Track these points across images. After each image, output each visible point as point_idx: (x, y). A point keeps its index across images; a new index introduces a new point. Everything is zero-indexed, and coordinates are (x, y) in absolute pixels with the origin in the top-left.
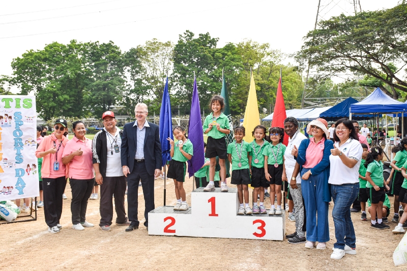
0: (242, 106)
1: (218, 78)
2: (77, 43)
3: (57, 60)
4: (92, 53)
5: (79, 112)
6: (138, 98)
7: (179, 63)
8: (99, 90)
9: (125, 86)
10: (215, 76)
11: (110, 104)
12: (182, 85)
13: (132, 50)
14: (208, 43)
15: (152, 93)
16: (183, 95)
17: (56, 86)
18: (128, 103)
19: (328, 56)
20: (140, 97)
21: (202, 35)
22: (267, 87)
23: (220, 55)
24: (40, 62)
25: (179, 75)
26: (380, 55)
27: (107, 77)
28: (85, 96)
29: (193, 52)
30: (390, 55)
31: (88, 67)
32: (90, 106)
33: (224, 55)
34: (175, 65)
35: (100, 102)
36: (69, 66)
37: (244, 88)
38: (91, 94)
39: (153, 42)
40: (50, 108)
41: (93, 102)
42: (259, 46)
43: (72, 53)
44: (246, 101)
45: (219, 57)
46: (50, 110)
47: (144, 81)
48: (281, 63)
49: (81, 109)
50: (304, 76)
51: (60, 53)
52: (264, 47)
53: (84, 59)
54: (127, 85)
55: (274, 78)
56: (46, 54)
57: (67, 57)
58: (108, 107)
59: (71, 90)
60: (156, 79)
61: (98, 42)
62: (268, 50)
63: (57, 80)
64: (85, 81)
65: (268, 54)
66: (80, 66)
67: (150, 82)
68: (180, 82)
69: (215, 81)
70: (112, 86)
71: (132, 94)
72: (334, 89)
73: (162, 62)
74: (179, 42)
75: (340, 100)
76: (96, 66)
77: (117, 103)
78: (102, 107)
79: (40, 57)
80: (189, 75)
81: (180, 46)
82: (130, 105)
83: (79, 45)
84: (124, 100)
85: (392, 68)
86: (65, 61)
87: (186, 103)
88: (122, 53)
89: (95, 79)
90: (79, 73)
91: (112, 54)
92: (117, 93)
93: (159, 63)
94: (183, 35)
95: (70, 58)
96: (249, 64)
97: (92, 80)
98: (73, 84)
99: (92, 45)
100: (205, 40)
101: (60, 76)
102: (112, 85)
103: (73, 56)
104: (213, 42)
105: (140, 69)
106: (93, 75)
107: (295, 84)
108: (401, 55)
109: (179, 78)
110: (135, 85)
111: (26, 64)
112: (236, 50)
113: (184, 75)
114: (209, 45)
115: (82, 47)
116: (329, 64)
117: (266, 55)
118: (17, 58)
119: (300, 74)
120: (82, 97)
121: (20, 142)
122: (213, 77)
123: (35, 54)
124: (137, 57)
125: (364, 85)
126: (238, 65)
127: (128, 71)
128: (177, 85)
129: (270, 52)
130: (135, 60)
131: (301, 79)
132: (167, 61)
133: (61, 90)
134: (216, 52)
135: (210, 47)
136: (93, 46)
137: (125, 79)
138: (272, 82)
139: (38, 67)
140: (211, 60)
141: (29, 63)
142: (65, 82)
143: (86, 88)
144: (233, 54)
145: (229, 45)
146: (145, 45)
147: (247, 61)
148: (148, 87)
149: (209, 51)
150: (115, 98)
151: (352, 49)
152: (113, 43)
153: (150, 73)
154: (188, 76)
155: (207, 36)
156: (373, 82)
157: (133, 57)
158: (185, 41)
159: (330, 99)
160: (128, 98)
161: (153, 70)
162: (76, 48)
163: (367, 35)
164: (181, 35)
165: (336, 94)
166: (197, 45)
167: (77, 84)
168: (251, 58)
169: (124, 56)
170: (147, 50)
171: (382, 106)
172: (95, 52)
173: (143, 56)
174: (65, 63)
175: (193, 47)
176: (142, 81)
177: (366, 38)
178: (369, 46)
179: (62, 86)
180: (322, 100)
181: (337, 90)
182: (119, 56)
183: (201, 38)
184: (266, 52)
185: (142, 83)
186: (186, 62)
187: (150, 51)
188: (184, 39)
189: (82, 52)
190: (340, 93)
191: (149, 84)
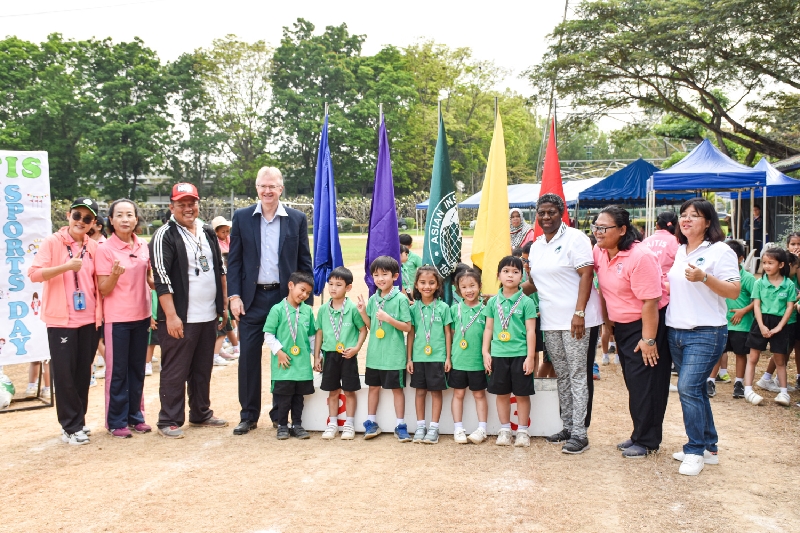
0: (416, 177)
1: (366, 119)
2: (63, 42)
3: (19, 75)
4: (98, 63)
5: (70, 189)
6: (197, 159)
7: (285, 86)
8: (113, 142)
9: (170, 133)
10: (361, 115)
11: (137, 173)
12: (292, 134)
13: (184, 58)
14: (344, 46)
15: (227, 149)
16: (292, 153)
17: (19, 133)
18: (175, 170)
19: (596, 75)
20: (203, 157)
21: (332, 29)
22: (466, 138)
23: (368, 70)
25: (284, 113)
26: (698, 74)
27: (131, 116)
28: (82, 154)
29: (312, 67)
30: (717, 75)
31: (88, 94)
32: (94, 177)
34: (276, 92)
35: (117, 168)
36: (47, 91)
37: (419, 140)
38: (98, 151)
39: (228, 41)
41: (101, 169)
42: (449, 54)
43: (53, 62)
45: (366, 76)
47: (209, 124)
48: (494, 88)
49: (74, 182)
50: (540, 117)
51: (25, 60)
52: (462, 54)
53: (79, 76)
54: (174, 133)
55: (480, 119)
57: (42, 70)
58: (133, 177)
59: (53, 142)
60: (236, 120)
61: (110, 39)
62: (468, 62)
63: (19, 120)
64: (81, 123)
65: (468, 70)
66: (70, 90)
67: (220, 127)
68: (287, 126)
69: (358, 125)
70: (142, 135)
71: (186, 152)
72: (599, 142)
73: (248, 85)
74: (282, 42)
75: (614, 164)
76: (105, 91)
77: (153, 169)
78: (121, 178)
80: (306, 111)
81: (285, 50)
82: (181, 175)
83: (69, 46)
84: (167, 164)
85: (721, 100)
86: (37, 80)
87: (299, 172)
88: (163, 63)
89: (104, 119)
90: (70, 106)
92: (152, 149)
93: (243, 86)
94: (293, 29)
95: (48, 72)
96: (429, 91)
97: (100, 123)
98: (56, 130)
99: (96, 45)
100: (338, 38)
101: (27, 112)
102: (143, 131)
103: (55, 69)
104: (354, 43)
105: (201, 98)
106: (100, 111)
107: (523, 132)
108: (740, 74)
109: (283, 119)
110: (190, 132)
112: (402, 61)
113: (295, 112)
114: (345, 50)
115: (74, 49)
116: (597, 91)
117: (463, 72)
119: (532, 111)
120: (76, 158)
121: (17, 246)
122: (354, 118)
124: (195, 73)
125: (663, 135)
126: (406, 91)
127: (177, 102)
128: (280, 132)
129: (472, 66)
130: (190, 81)
131: (535, 122)
132: (258, 83)
133: (29, 141)
134: (360, 64)
135: (348, 54)
136: (100, 48)
137: (169, 119)
138: (476, 127)
140: (352, 82)
142: (38, 124)
143: (86, 137)
144: (396, 69)
145: (388, 49)
146: (212, 48)
147: (424, 83)
148: (219, 137)
149: (346, 63)
151: (644, 61)
152: (141, 41)
153: (221, 106)
154: (302, 114)
155: (341, 31)
156: (683, 129)
157: (188, 72)
158: (297, 42)
159: (593, 163)
160: (175, 159)
161: (229, 100)
162: (61, 52)
163: (674, 32)
164: (287, 28)
165: (604, 153)
166: (321, 49)
167: (64, 129)
168: (434, 78)
169: (167, 70)
170: (215, 57)
171: (715, 175)
172: (104, 61)
173: (207, 71)
174: (37, 83)
175: (313, 54)
176: (207, 124)
177: (673, 37)
178: (677, 54)
179: (32, 133)
180: (578, 165)
181: (605, 145)
182: (155, 70)
183: (330, 35)
184: (464, 65)
185: (206, 127)
186: (299, 85)
187: (222, 60)
188: (293, 36)
189: (76, 60)
190: (612, 151)
191: (221, 131)
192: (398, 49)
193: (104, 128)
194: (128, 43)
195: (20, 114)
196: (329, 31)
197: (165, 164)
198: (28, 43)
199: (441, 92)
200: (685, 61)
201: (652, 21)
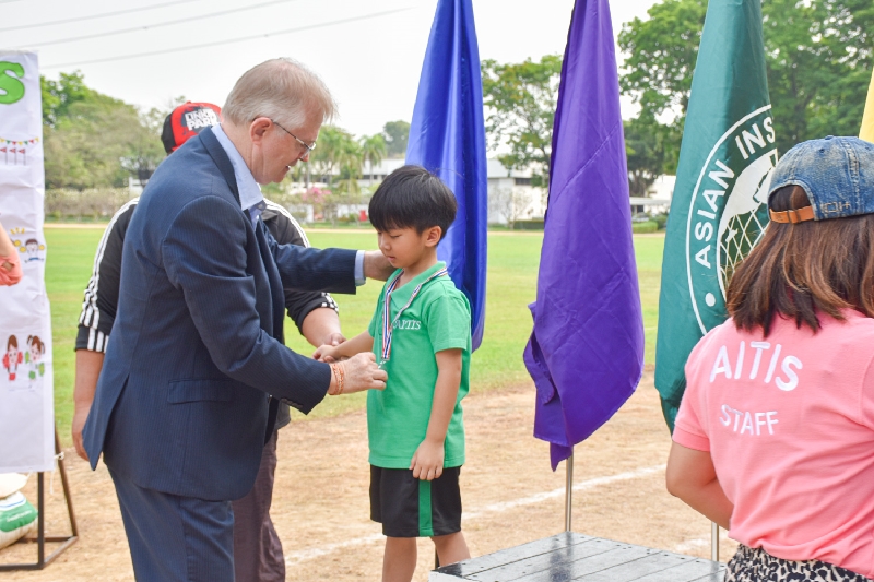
24: (692, 27)
28: (813, 119)
31: (830, 31)
36: (770, 32)
38: (835, 112)
53: (821, 7)
66: (806, 29)
76: (856, 25)
79: (694, 13)
89: (853, 65)
90: (804, 52)
97: (842, 70)
111: (655, 35)
118: (632, 20)
120: (805, 124)
141: (664, 32)
143: (821, 94)
193: (846, 80)
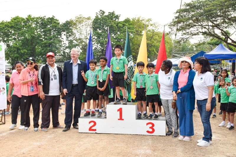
0: (135, 57)
1: (120, 40)
2: (32, 17)
3: (19, 27)
4: (42, 23)
7: (96, 30)
8: (46, 46)
9: (62, 44)
10: (118, 38)
12: (98, 44)
13: (67, 22)
14: (114, 18)
15: (79, 48)
16: (98, 50)
17: (19, 44)
18: (64, 55)
19: (189, 25)
21: (110, 13)
22: (150, 45)
23: (120, 25)
24: (9, 29)
26: (220, 25)
27: (51, 39)
28: (37, 50)
29: (105, 23)
30: (227, 25)
31: (39, 32)
32: (40, 57)
33: (124, 25)
34: (94, 31)
36: (27, 32)
37: (136, 46)
38: (41, 49)
39: (79, 17)
40: (15, 58)
41: (42, 54)
42: (145, 20)
43: (29, 23)
44: (138, 54)
45: (120, 27)
46: (15, 59)
47: (74, 41)
48: (159, 31)
50: (173, 39)
51: (21, 23)
52: (149, 20)
53: (36, 27)
54: (64, 44)
55: (155, 40)
56: (12, 24)
57: (26, 25)
59: (29, 47)
60: (82, 40)
61: (45, 16)
62: (151, 23)
63: (19, 40)
65: (151, 25)
66: (34, 31)
67: (78, 42)
68: (97, 42)
69: (118, 41)
70: (54, 44)
71: (67, 49)
72: (191, 47)
74: (96, 17)
75: (195, 53)
76: (44, 31)
77: (57, 54)
79: (8, 25)
80: (103, 37)
81: (97, 19)
82: (65, 56)
83: (33, 18)
84: (62, 53)
85: (228, 33)
86: (25, 28)
88: (61, 23)
89: (44, 40)
90: (34, 36)
91: (54, 24)
92: (57, 49)
93: (84, 30)
94: (99, 13)
95: (27, 26)
96: (139, 31)
97: (42, 40)
98: (30, 43)
99: (41, 18)
100: (112, 16)
101: (21, 38)
103: (30, 25)
104: (117, 17)
105: (72, 33)
106: (42, 37)
107: (168, 44)
108: (234, 25)
109: (96, 39)
110: (68, 44)
112: (131, 22)
113: (99, 37)
115: (35, 19)
116: (189, 30)
117: (150, 26)
119: (171, 37)
120: (35, 51)
123: (5, 24)
124: (70, 26)
125: (210, 44)
126: (132, 31)
127: (65, 35)
128: (94, 43)
129: (152, 24)
130: (68, 28)
131: (171, 41)
132: (89, 29)
133: (22, 46)
134: (119, 23)
135: (115, 20)
136: (42, 19)
137: (62, 40)
138: (153, 42)
139: (7, 31)
140: (116, 29)
141: (2, 29)
142: (24, 41)
143: (38, 45)
144: (129, 25)
145: (127, 19)
146: (75, 19)
147: (138, 29)
148: (77, 45)
149: (114, 23)
150: (56, 51)
151: (203, 21)
152: (54, 17)
154: (101, 38)
155: (113, 13)
156: (216, 42)
157: (68, 26)
158: (100, 17)
159: (189, 53)
160: (64, 51)
161: (80, 34)
162: (31, 20)
163: (213, 12)
164: (97, 13)
165: (192, 50)
166: (107, 19)
167: (32, 43)
168: (141, 27)
169: (62, 26)
170: (76, 22)
171: (224, 54)
172: (44, 23)
173: (73, 25)
174: (24, 29)
175: (105, 20)
176: (73, 41)
177: (212, 14)
178: (214, 19)
179: (23, 44)
180: (184, 53)
181: (193, 48)
182: (58, 25)
183: (110, 15)
184: (150, 23)
185: (73, 42)
186: (101, 29)
187: (78, 22)
188: (99, 15)
189: (35, 23)
190: (195, 49)
191: (78, 43)
192: (130, 19)
193: (43, 43)
194: (50, 17)
195: (19, 38)
196: (109, 14)
197: (61, 53)
198: (22, 18)
199: (143, 31)
200: (217, 21)
201: (206, 9)
